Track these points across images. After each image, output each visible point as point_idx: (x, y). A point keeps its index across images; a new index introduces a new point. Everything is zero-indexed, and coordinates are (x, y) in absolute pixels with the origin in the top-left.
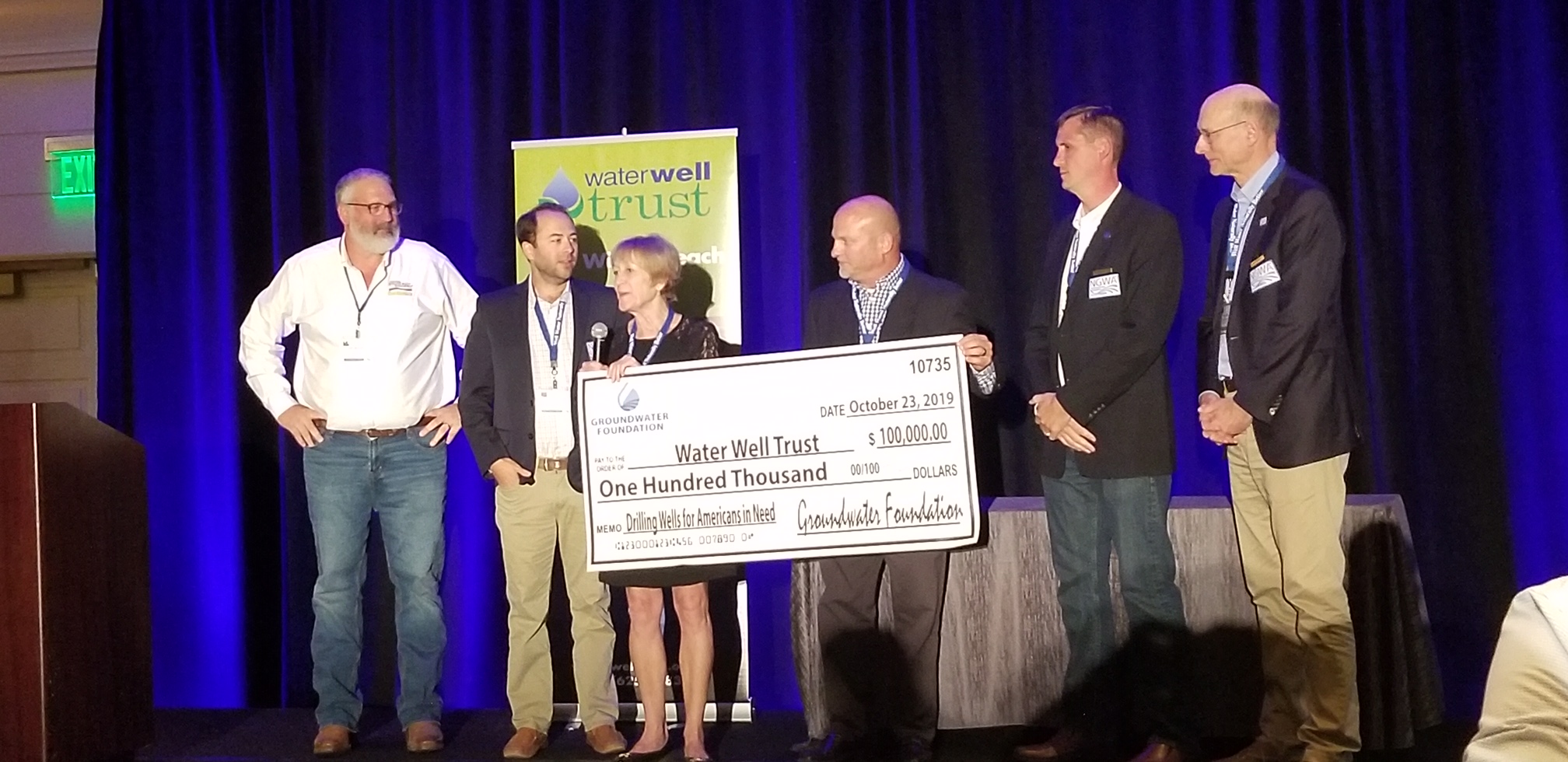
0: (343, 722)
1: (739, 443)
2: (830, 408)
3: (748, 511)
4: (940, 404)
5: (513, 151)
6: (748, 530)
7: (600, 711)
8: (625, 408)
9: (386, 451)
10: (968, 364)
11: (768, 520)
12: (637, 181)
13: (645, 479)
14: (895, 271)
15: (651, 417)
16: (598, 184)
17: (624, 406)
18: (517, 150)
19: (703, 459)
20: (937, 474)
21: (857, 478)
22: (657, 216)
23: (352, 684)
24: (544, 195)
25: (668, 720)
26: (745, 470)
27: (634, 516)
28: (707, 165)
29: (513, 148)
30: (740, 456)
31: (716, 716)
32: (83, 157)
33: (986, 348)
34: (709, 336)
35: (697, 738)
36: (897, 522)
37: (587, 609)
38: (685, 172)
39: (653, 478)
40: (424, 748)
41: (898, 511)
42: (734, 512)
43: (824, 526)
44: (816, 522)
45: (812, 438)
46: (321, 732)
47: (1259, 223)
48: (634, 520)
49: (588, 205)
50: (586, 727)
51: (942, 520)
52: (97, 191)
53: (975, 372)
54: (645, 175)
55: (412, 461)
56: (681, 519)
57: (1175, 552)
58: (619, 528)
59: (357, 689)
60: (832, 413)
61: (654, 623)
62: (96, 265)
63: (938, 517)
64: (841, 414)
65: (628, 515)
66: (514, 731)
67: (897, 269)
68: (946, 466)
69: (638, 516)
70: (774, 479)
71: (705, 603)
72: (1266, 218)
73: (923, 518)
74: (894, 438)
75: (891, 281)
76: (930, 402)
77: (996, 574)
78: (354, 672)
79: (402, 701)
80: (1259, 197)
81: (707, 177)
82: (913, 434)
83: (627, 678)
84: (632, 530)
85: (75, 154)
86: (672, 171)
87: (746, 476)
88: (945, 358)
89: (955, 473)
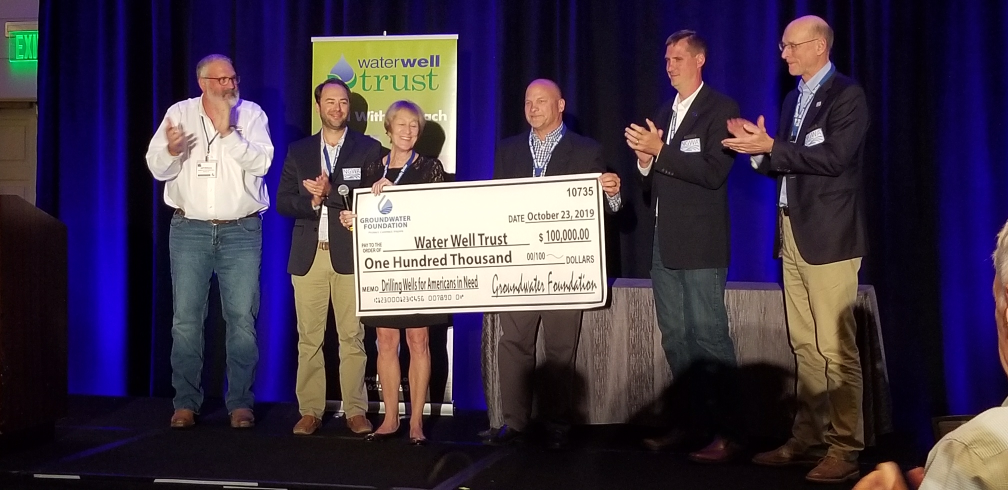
0: (190, 408)
1: (456, 236)
2: (515, 217)
3: (460, 281)
4: (585, 217)
5: (312, 43)
6: (460, 292)
7: (356, 406)
8: (383, 212)
9: (225, 232)
10: (604, 192)
11: (473, 287)
12: (392, 66)
13: (394, 258)
14: (557, 130)
15: (399, 219)
16: (367, 67)
17: (382, 211)
18: (315, 42)
19: (432, 247)
20: (581, 261)
21: (531, 262)
22: (404, 89)
23: (197, 385)
24: (331, 73)
25: (400, 413)
26: (459, 254)
27: (387, 281)
28: (438, 57)
29: (312, 41)
30: (456, 245)
31: (430, 412)
32: (31, 35)
33: (617, 181)
34: (437, 168)
35: (418, 424)
36: (555, 291)
37: (349, 340)
38: (423, 61)
39: (400, 258)
40: (242, 426)
41: (556, 284)
42: (451, 281)
43: (509, 292)
44: (504, 289)
45: (503, 235)
46: (175, 414)
47: (816, 105)
48: (387, 284)
49: (359, 81)
50: (347, 416)
51: (583, 291)
52: (38, 59)
53: (608, 197)
54: (397, 62)
55: (240, 239)
56: (417, 284)
57: (729, 317)
58: (377, 289)
59: (200, 388)
60: (516, 220)
61: (394, 350)
62: (37, 106)
63: (581, 289)
64: (522, 221)
65: (383, 281)
66: (301, 417)
67: (559, 128)
68: (587, 256)
69: (389, 282)
70: (478, 261)
71: (427, 339)
72: (820, 102)
73: (571, 289)
74: (554, 237)
75: (555, 135)
76: (579, 215)
77: (613, 327)
78: (199, 376)
79: (229, 395)
80: (817, 89)
81: (437, 65)
82: (567, 235)
83: (374, 386)
84: (385, 291)
85: (25, 34)
86: (415, 60)
87: (460, 258)
88: (590, 188)
89: (592, 261)
